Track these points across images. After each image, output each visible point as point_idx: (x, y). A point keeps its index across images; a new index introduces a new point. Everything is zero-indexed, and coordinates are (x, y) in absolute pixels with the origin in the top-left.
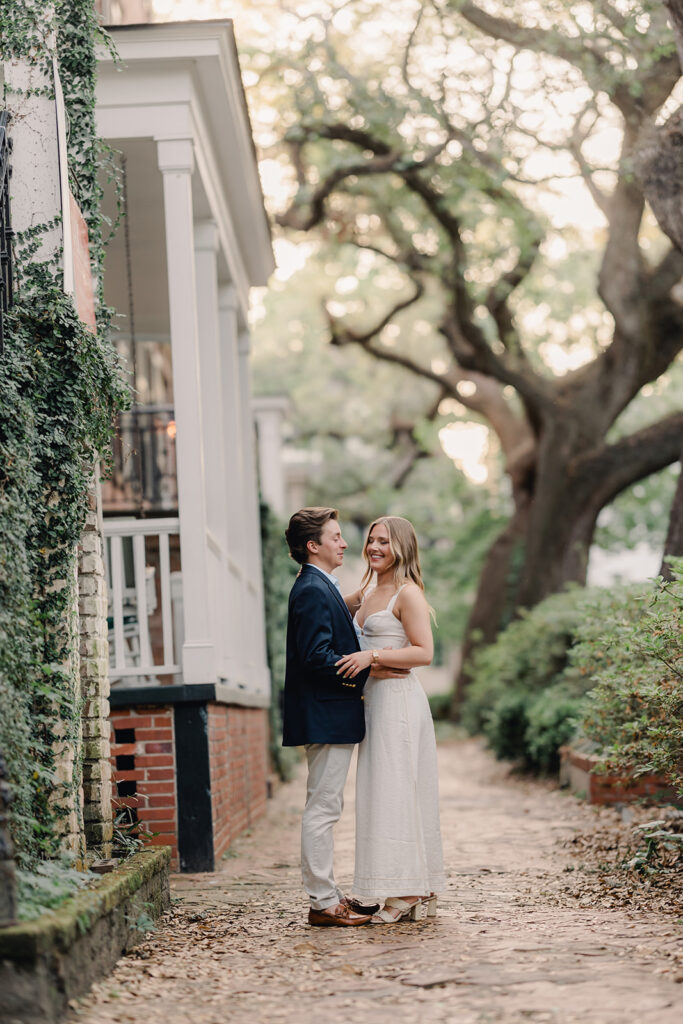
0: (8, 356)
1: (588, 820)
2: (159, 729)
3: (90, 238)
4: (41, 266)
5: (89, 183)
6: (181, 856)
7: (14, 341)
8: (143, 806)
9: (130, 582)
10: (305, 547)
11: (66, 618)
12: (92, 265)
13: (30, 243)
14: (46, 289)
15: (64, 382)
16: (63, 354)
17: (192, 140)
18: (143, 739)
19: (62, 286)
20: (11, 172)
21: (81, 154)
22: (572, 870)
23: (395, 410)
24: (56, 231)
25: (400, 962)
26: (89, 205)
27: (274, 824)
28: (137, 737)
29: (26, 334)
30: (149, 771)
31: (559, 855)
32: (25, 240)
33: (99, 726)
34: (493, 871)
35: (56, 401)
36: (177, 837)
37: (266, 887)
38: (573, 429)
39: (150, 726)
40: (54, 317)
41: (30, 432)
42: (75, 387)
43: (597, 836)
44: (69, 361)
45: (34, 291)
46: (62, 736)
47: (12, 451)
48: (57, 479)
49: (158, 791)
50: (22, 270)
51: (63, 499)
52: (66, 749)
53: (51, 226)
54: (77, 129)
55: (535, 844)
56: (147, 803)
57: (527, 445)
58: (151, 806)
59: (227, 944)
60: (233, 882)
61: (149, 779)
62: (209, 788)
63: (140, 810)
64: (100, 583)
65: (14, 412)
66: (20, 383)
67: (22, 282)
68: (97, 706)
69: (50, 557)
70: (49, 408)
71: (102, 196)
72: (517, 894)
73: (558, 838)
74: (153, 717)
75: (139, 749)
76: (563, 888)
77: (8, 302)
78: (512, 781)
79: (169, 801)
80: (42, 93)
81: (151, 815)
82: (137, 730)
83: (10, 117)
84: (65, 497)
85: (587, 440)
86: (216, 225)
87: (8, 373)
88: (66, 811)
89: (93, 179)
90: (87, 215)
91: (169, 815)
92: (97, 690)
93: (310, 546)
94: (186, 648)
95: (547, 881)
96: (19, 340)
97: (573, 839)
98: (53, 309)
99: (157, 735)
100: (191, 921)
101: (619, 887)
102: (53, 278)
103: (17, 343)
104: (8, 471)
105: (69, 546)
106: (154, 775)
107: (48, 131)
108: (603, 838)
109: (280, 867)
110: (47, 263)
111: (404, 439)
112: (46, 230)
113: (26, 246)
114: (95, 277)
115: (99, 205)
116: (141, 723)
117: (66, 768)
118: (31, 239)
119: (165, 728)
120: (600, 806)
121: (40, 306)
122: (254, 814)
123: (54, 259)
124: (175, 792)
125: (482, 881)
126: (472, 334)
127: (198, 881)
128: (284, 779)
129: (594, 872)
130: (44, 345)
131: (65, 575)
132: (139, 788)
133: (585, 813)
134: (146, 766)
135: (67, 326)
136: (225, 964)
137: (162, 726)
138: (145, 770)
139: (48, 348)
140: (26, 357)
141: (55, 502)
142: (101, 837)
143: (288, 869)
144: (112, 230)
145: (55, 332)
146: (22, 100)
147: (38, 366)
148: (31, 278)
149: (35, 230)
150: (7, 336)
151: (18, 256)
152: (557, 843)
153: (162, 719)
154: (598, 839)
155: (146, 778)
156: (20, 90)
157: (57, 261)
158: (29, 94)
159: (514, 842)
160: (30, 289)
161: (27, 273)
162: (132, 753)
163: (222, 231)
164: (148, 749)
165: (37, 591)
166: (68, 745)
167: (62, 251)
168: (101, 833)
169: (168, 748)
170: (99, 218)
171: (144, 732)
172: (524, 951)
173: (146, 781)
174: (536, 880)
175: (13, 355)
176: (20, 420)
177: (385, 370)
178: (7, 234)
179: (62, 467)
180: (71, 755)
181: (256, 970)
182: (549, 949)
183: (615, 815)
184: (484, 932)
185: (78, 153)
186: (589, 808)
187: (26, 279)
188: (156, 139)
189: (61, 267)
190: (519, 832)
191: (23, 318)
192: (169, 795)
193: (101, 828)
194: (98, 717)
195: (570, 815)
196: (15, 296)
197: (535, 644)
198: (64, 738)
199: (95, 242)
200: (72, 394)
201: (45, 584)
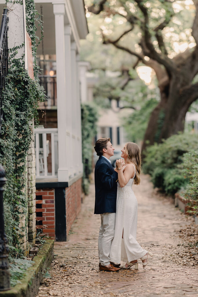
0: (7, 91)
1: (184, 220)
2: (50, 196)
3: (32, 44)
4: (17, 60)
5: (32, 25)
6: (56, 236)
7: (9, 86)
8: (44, 220)
9: (41, 146)
10: (102, 150)
11: (24, 175)
12: (33, 53)
13: (14, 52)
14: (19, 68)
15: (24, 99)
16: (24, 90)
17: (64, 4)
18: (45, 199)
19: (24, 67)
20: (8, 29)
21: (29, 16)
22: (180, 245)
23: (123, 65)
24: (22, 48)
25: (128, 291)
26: (32, 33)
27: (84, 216)
28: (43, 198)
29: (12, 83)
30: (46, 209)
31: (175, 236)
32: (12, 51)
33: (32, 203)
34: (155, 244)
35: (22, 105)
36: (55, 230)
37: (83, 249)
38: (181, 78)
39: (47, 194)
40: (22, 78)
41: (14, 117)
42: (28, 100)
43: (187, 230)
44: (26, 92)
45: (15, 68)
46: (22, 212)
47: (8, 125)
48: (22, 130)
49: (49, 215)
50: (11, 61)
51: (23, 137)
52: (23, 216)
53: (21, 47)
54: (29, 7)
55: (168, 231)
56: (45, 219)
57: (166, 78)
58: (47, 220)
59: (73, 278)
60: (73, 246)
61: (47, 211)
62: (65, 215)
63: (43, 221)
64: (33, 157)
65: (9, 112)
66: (11, 101)
67: (11, 65)
68: (32, 197)
69: (19, 155)
70: (19, 107)
71: (36, 30)
72: (163, 255)
73: (175, 229)
74: (48, 192)
75: (43, 202)
76: (177, 253)
77: (7, 72)
78: (158, 196)
79: (52, 219)
80: (19, 2)
81: (46, 223)
82: (43, 196)
83: (8, 10)
84: (24, 136)
85: (186, 82)
86: (71, 26)
87: (7, 98)
88: (23, 236)
89: (33, 24)
90: (31, 36)
91: (52, 223)
92: (32, 191)
93: (104, 150)
94: (59, 170)
95: (172, 250)
96: (10, 86)
97: (180, 230)
98: (21, 75)
99: (49, 198)
100: (61, 267)
101: (195, 255)
102: (21, 64)
103: (10, 87)
104: (7, 131)
105: (25, 152)
106: (48, 210)
107: (20, 15)
108: (189, 231)
109: (87, 239)
110: (19, 59)
111: (125, 74)
112: (19, 48)
113: (13, 53)
114: (33, 57)
115: (35, 32)
116: (44, 194)
117: (23, 222)
118: (14, 51)
119: (52, 196)
120: (188, 215)
121: (17, 73)
122: (77, 212)
123: (22, 58)
124: (55, 216)
125: (152, 249)
126: (150, 46)
127: (62, 245)
128: (86, 194)
129: (187, 246)
130: (18, 86)
131: (24, 161)
132: (43, 214)
133: (183, 217)
134: (46, 207)
135: (26, 81)
136: (73, 289)
137: (51, 194)
138: (45, 209)
139: (19, 87)
140: (12, 92)
141: (21, 137)
142: (32, 238)
143: (90, 240)
144: (39, 41)
145: (22, 83)
146: (12, 4)
147: (16, 94)
148: (14, 64)
149: (16, 48)
150: (7, 84)
151: (10, 56)
152: (175, 231)
153: (51, 193)
154: (188, 231)
155: (45, 211)
156: (11, 1)
157: (23, 58)
158: (14, 3)
159: (161, 230)
160: (13, 67)
161: (13, 62)
162: (41, 203)
163: (73, 27)
164: (46, 202)
165: (15, 166)
166: (24, 215)
167: (24, 55)
168: (33, 237)
169: (52, 202)
170: (35, 37)
171: (45, 197)
172: (167, 288)
173: (45, 212)
174: (168, 249)
175: (8, 91)
176: (11, 114)
177: (120, 52)
178: (7, 50)
179: (23, 127)
180: (25, 218)
181: (83, 293)
182: (174, 287)
183: (193, 219)
184: (154, 277)
185: (28, 15)
186: (184, 215)
187: (12, 64)
188: (53, 3)
189: (24, 61)
190: (163, 225)
191: (11, 78)
192: (53, 217)
193: (32, 235)
194: (32, 200)
195: (178, 218)
196: (9, 70)
197: (167, 152)
198: (22, 213)
199: (34, 45)
200: (27, 103)
201: (17, 164)
